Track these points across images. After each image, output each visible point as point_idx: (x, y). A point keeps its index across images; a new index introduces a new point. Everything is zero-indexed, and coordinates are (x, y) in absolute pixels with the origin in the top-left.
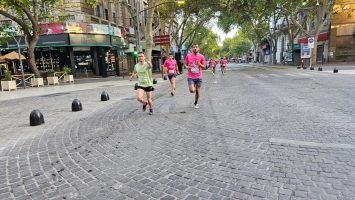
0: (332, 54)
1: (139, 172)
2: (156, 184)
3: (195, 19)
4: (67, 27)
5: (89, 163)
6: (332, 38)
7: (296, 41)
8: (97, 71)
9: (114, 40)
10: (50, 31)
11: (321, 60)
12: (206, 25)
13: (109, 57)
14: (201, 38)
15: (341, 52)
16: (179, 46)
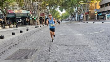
0: (90, 18)
3: (52, 8)
4: (15, 11)
6: (90, 13)
8: (24, 24)
9: (28, 15)
10: (9, 12)
11: (87, 20)
13: (27, 19)
14: (55, 14)
15: (92, 18)
16: (48, 16)
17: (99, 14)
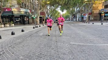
0: (93, 19)
1: (29, 53)
2: (33, 56)
3: (53, 8)
4: (12, 9)
5: (13, 51)
6: (93, 14)
7: (83, 15)
9: (27, 13)
11: (89, 20)
12: (57, 10)
13: (26, 18)
14: (55, 13)
15: (95, 18)
16: (48, 16)
17: (106, 15)
